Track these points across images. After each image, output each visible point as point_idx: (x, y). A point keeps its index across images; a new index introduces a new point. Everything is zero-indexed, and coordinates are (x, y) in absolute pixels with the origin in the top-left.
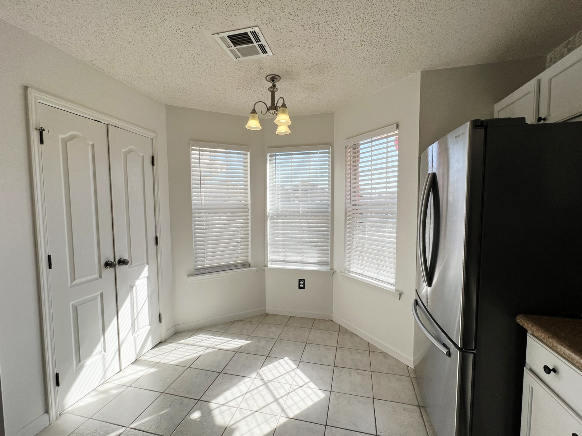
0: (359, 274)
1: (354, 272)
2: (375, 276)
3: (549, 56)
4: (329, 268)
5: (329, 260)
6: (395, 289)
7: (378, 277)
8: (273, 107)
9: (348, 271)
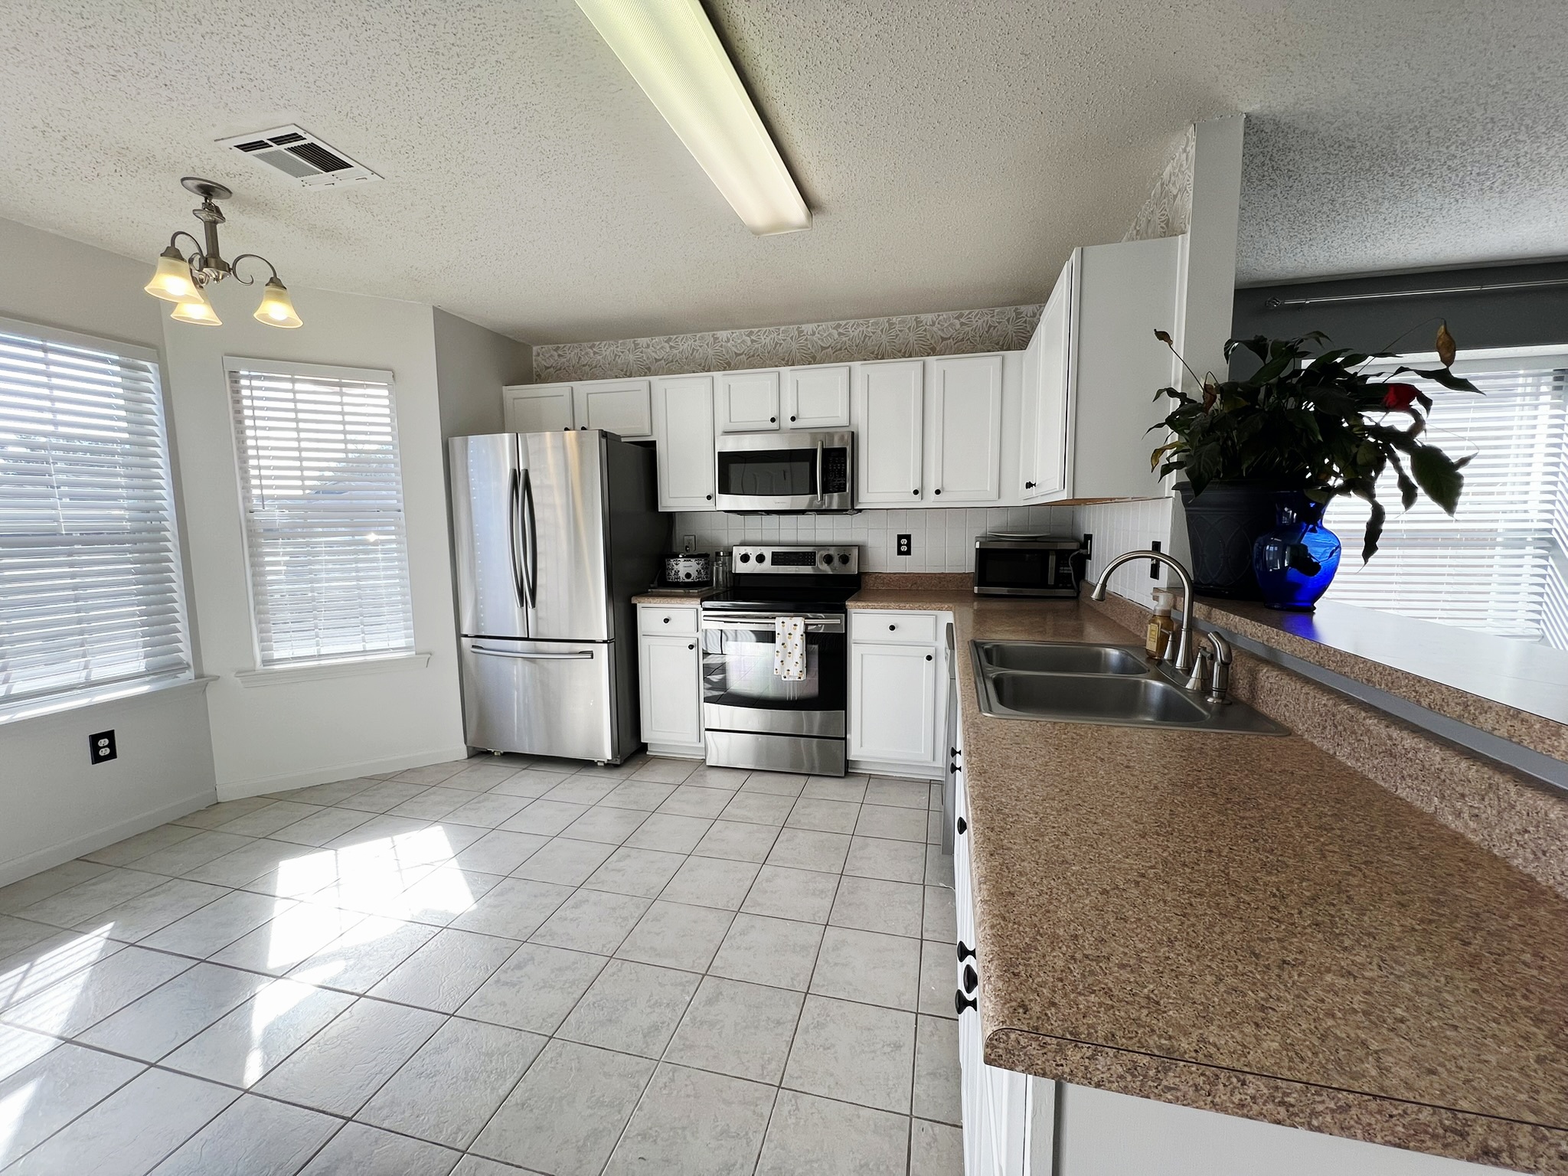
1: (291, 658)
3: (535, 349)
4: (188, 675)
5: (186, 655)
6: (414, 653)
7: (364, 646)
8: (212, 262)
9: (267, 662)
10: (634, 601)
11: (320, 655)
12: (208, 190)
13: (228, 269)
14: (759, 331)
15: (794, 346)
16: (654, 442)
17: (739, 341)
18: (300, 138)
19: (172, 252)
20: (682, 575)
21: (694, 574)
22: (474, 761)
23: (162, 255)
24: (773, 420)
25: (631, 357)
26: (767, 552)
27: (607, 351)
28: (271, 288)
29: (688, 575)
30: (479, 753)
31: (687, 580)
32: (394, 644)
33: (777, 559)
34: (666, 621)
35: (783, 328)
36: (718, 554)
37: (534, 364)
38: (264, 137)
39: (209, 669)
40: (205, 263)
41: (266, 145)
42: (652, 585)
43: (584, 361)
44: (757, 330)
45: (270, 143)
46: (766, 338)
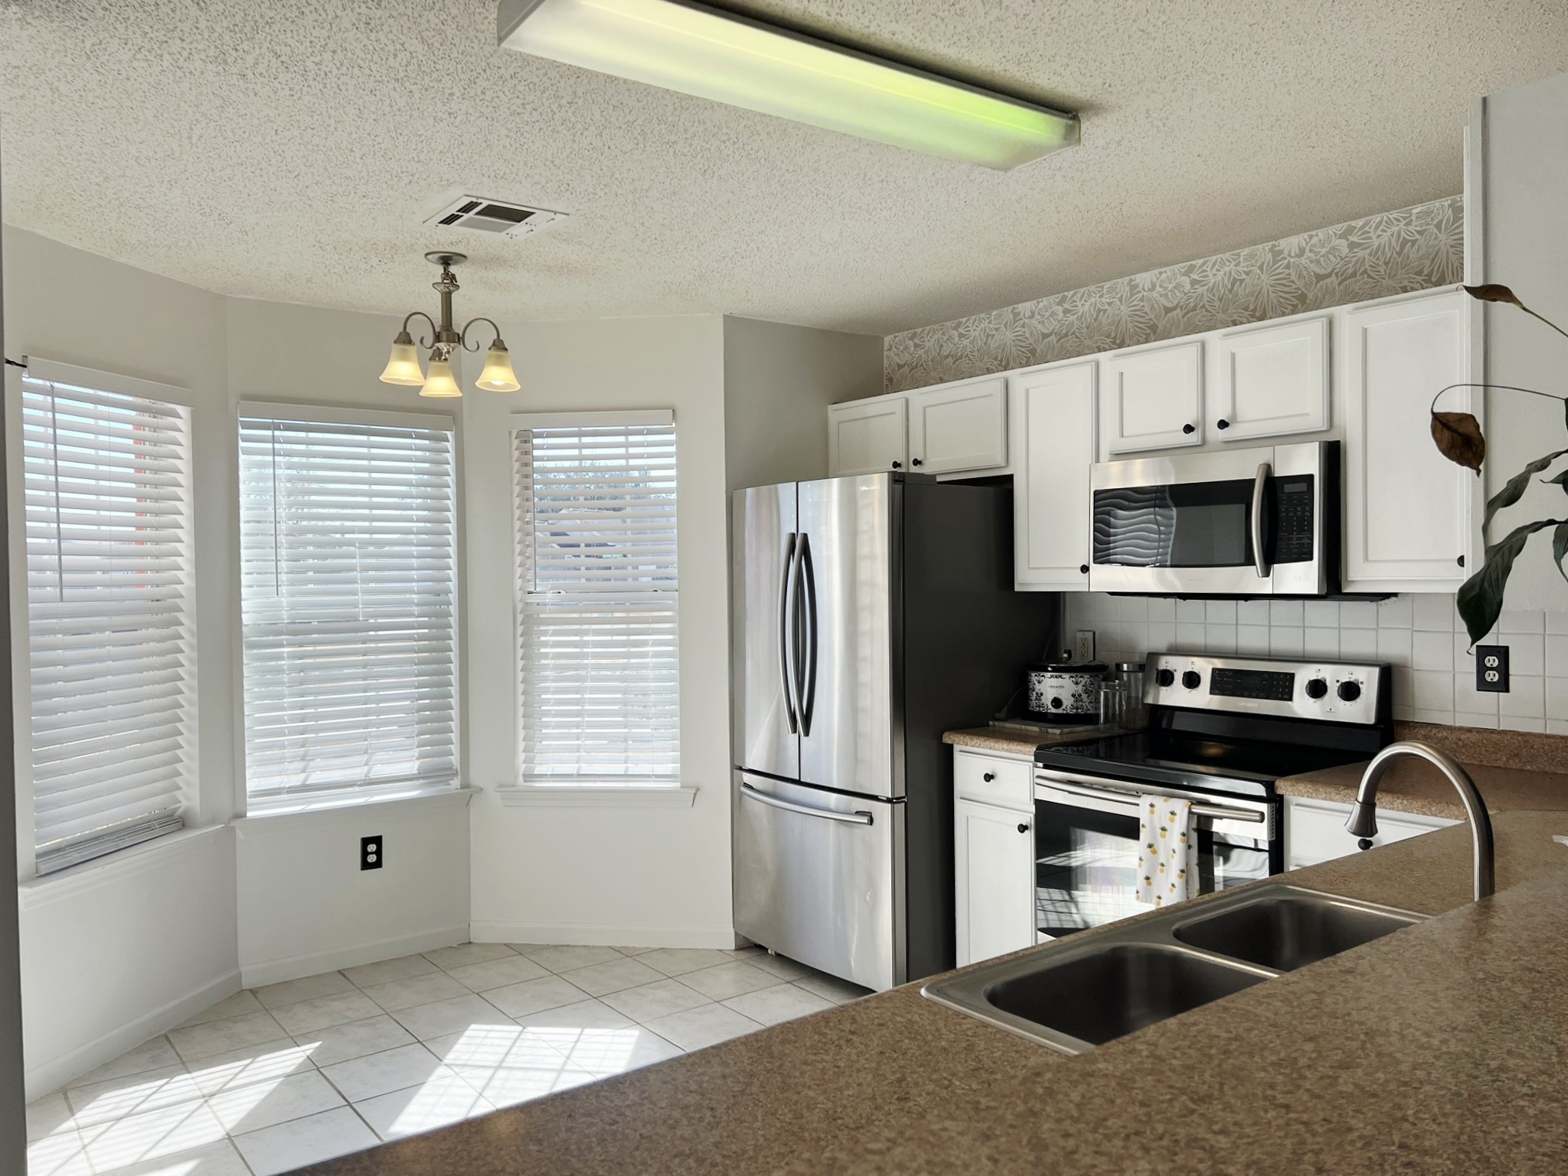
0: (571, 775)
1: (551, 775)
2: (619, 769)
3: (887, 339)
4: (456, 783)
5: (455, 760)
6: (678, 784)
7: (627, 769)
8: (444, 336)
9: (529, 777)
10: (948, 738)
11: (580, 775)
12: (446, 260)
13: (459, 339)
14: (1203, 264)
15: (1266, 280)
16: (1009, 479)
17: (1171, 286)
18: (477, 204)
19: (405, 339)
20: (1047, 700)
21: (1068, 702)
22: (743, 955)
23: (395, 342)
24: (1188, 429)
25: (1009, 336)
26: (1204, 668)
27: (977, 329)
28: (494, 353)
29: (1057, 702)
30: (750, 947)
31: (1053, 710)
32: (660, 769)
33: (1223, 682)
34: (989, 777)
35: (1245, 252)
36: (1119, 667)
37: (886, 363)
38: (453, 210)
39: (476, 779)
40: (438, 338)
41: (458, 217)
42: (997, 715)
43: (946, 351)
44: (1200, 261)
45: (460, 214)
46: (1218, 271)
